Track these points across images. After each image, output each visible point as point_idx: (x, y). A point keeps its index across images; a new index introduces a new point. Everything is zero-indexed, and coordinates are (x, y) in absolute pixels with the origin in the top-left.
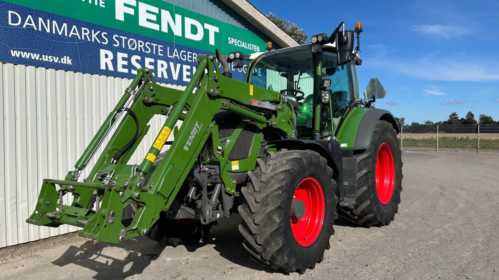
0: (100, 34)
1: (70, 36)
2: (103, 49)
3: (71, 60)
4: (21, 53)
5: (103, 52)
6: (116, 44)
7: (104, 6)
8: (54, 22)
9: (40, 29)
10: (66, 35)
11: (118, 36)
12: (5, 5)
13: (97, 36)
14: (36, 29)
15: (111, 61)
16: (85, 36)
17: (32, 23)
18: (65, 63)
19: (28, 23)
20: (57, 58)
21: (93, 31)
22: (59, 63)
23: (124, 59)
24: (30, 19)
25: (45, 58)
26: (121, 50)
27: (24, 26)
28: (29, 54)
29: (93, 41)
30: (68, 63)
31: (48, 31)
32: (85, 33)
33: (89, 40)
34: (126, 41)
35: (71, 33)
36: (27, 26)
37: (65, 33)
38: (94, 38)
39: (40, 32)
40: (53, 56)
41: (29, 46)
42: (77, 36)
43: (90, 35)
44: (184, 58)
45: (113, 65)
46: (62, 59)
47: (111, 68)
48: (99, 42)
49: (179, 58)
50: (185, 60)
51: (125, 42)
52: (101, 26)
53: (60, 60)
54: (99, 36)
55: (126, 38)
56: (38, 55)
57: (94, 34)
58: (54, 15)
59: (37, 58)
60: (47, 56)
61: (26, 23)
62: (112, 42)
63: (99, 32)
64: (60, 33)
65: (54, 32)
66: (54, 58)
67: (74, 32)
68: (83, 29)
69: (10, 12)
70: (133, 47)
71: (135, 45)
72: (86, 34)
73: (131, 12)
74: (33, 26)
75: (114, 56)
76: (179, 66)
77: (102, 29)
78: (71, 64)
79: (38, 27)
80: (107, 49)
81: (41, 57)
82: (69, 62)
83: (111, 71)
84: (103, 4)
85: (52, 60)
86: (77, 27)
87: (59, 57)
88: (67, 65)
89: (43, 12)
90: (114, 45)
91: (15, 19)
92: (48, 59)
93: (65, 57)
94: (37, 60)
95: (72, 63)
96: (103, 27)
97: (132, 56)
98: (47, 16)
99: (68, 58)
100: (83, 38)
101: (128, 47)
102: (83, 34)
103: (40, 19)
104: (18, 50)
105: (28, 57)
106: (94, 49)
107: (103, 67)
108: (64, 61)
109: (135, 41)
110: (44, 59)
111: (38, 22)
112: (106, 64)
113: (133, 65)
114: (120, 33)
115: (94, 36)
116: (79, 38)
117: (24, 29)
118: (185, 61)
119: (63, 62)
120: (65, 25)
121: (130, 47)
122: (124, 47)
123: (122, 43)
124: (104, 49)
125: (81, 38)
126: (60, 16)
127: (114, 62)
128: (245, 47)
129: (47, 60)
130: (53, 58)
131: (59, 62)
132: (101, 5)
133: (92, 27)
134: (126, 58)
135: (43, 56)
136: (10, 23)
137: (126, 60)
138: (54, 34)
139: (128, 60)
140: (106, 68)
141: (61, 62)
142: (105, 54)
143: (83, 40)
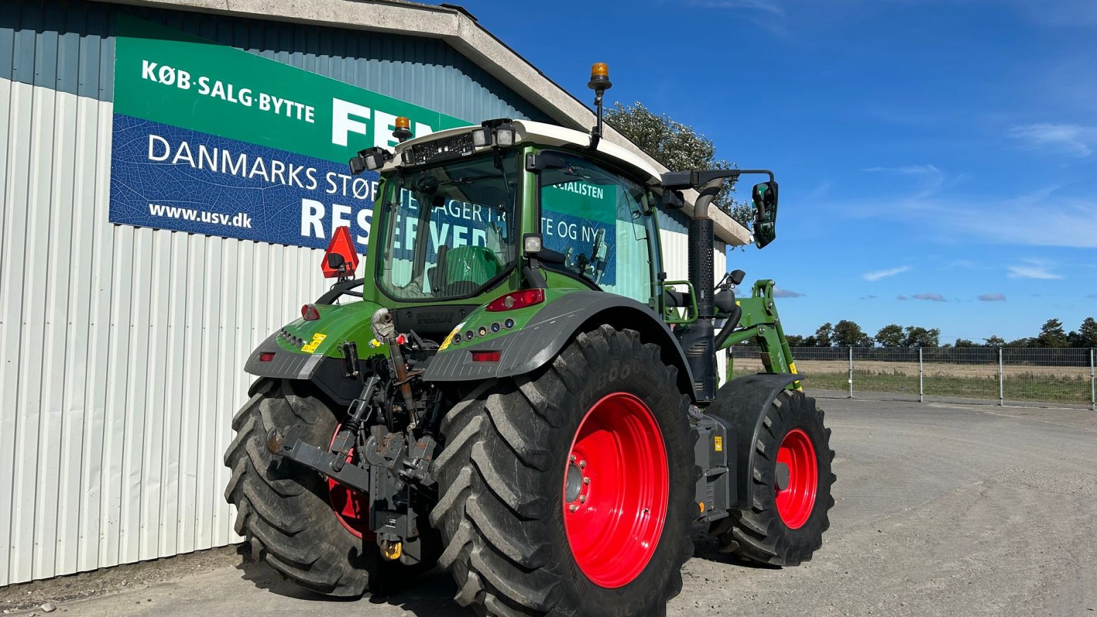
0: (303, 172)
1: (251, 176)
2: (306, 198)
3: (249, 220)
4: (165, 210)
5: (307, 204)
6: (331, 188)
7: (312, 121)
8: (226, 153)
9: (201, 166)
10: (244, 174)
11: (335, 174)
12: (145, 125)
13: (297, 175)
14: (193, 165)
15: (321, 220)
16: (277, 175)
17: (187, 156)
18: (240, 225)
19: (181, 155)
20: (227, 217)
21: (291, 166)
22: (229, 226)
23: (344, 216)
24: (184, 149)
25: (206, 218)
26: (339, 199)
27: (175, 162)
28: (179, 210)
29: (290, 184)
30: (245, 226)
31: (214, 168)
32: (277, 169)
33: (284, 182)
34: (349, 183)
35: (254, 171)
36: (179, 161)
37: (242, 171)
38: (293, 178)
39: (200, 170)
40: (219, 213)
41: (181, 196)
42: (263, 176)
43: (286, 174)
44: (456, 212)
45: (324, 228)
46: (235, 218)
47: (320, 233)
48: (301, 186)
49: (446, 214)
50: (458, 216)
51: (347, 185)
52: (305, 157)
53: (231, 220)
54: (302, 176)
55: (350, 178)
56: (195, 212)
57: (294, 170)
58: (226, 139)
59: (193, 218)
60: (209, 214)
61: (178, 156)
62: (323, 185)
63: (301, 168)
64: (234, 172)
65: (224, 171)
66: (222, 216)
67: (258, 169)
68: (274, 162)
69: (152, 137)
70: (362, 193)
71: (365, 191)
72: (279, 172)
73: (361, 128)
74: (189, 161)
75: (326, 211)
76: (446, 227)
77: (307, 162)
78: (249, 226)
79: (197, 162)
80: (314, 199)
81: (199, 215)
82: (247, 223)
83: (321, 240)
84: (311, 117)
85: (217, 221)
86: (263, 160)
87: (230, 215)
88: (242, 228)
89: (207, 135)
90: (328, 191)
91: (159, 150)
92: (212, 219)
93: (240, 214)
94: (192, 221)
95: (251, 225)
96: (309, 159)
97: (359, 211)
98: (214, 143)
99: (245, 215)
100: (273, 180)
101: (353, 195)
102: (274, 171)
103: (202, 148)
104: (161, 204)
105: (177, 216)
106: (290, 199)
107: (305, 232)
108: (237, 221)
109: (365, 183)
110: (204, 220)
111: (198, 154)
112: (312, 226)
113: (360, 228)
114: (338, 168)
115: (292, 175)
116: (267, 179)
117: (174, 166)
118: (457, 218)
119: (235, 224)
120: (243, 157)
121: (356, 195)
122: (344, 194)
123: (342, 187)
124: (309, 198)
125: (270, 179)
126: (236, 141)
127: (327, 221)
128: (573, 191)
129: (209, 220)
130: (219, 218)
131: (230, 224)
132: (307, 119)
133: (291, 159)
134: (349, 215)
135: (203, 213)
136: (151, 157)
137: (347, 219)
138: (223, 174)
139: (352, 217)
140: (311, 234)
141: (232, 224)
142: (311, 208)
143: (273, 184)
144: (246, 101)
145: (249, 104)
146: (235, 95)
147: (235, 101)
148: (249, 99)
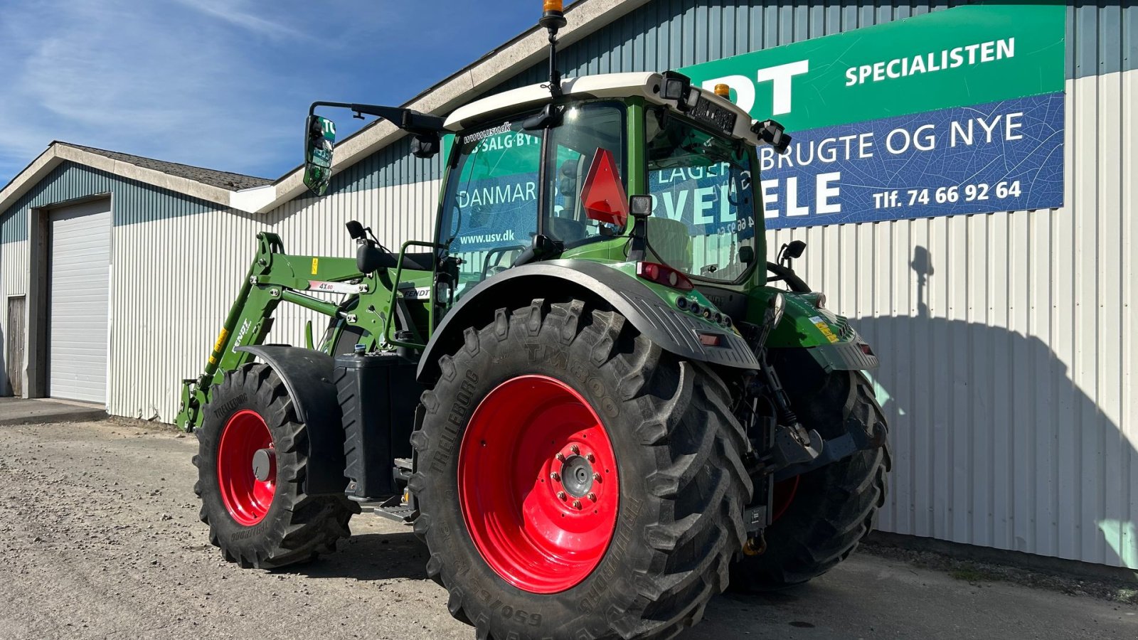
1: (513, 200)
3: (513, 234)
4: (468, 239)
8: (498, 188)
9: (484, 203)
10: (509, 200)
14: (480, 204)
16: (530, 193)
17: (477, 198)
18: (507, 239)
20: (500, 235)
24: (476, 194)
27: (471, 205)
28: (475, 238)
30: (510, 239)
32: (530, 188)
33: (534, 197)
35: (515, 195)
36: (474, 203)
37: (507, 198)
40: (495, 234)
42: (521, 197)
43: (536, 190)
44: (697, 174)
46: (505, 235)
49: (685, 179)
50: (699, 177)
53: (502, 237)
64: (503, 201)
65: (497, 202)
67: (518, 192)
72: (531, 191)
74: (478, 202)
76: (683, 195)
79: (482, 202)
81: (484, 238)
82: (512, 237)
85: (495, 240)
88: (509, 242)
91: (464, 200)
92: (492, 239)
93: (507, 231)
95: (514, 238)
99: (511, 231)
100: (527, 199)
102: (528, 191)
103: (485, 190)
104: (465, 236)
105: (474, 242)
111: (483, 195)
116: (523, 199)
117: (471, 208)
119: (505, 240)
120: (508, 187)
125: (525, 198)
126: (503, 177)
130: (495, 237)
131: (502, 240)
135: (487, 236)
136: (460, 206)
143: (527, 201)
144: (508, 144)
145: (510, 146)
146: (502, 144)
147: (502, 147)
148: (510, 142)
